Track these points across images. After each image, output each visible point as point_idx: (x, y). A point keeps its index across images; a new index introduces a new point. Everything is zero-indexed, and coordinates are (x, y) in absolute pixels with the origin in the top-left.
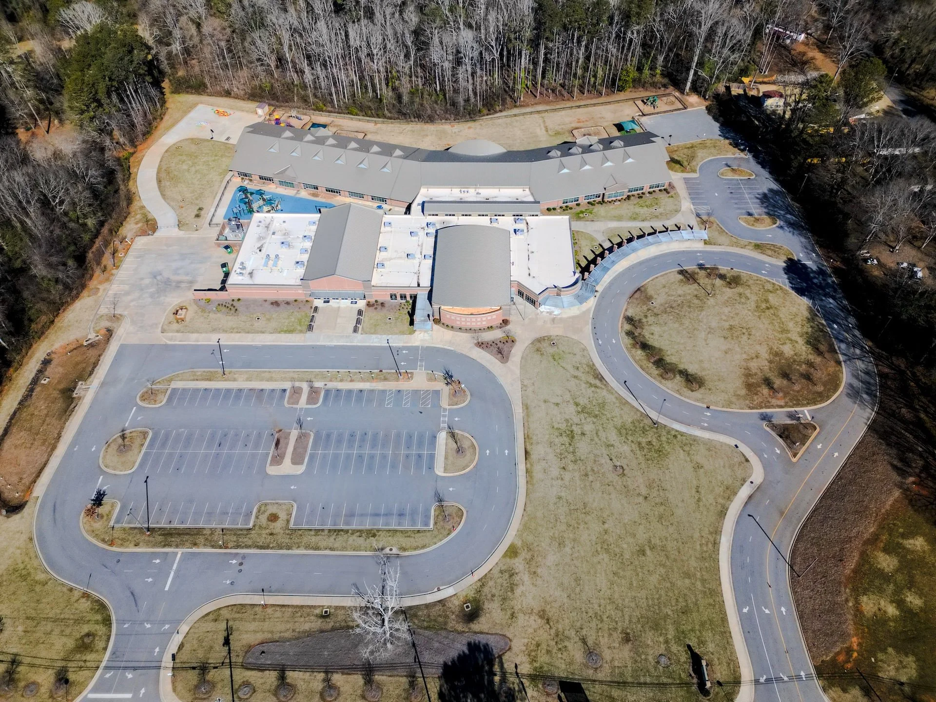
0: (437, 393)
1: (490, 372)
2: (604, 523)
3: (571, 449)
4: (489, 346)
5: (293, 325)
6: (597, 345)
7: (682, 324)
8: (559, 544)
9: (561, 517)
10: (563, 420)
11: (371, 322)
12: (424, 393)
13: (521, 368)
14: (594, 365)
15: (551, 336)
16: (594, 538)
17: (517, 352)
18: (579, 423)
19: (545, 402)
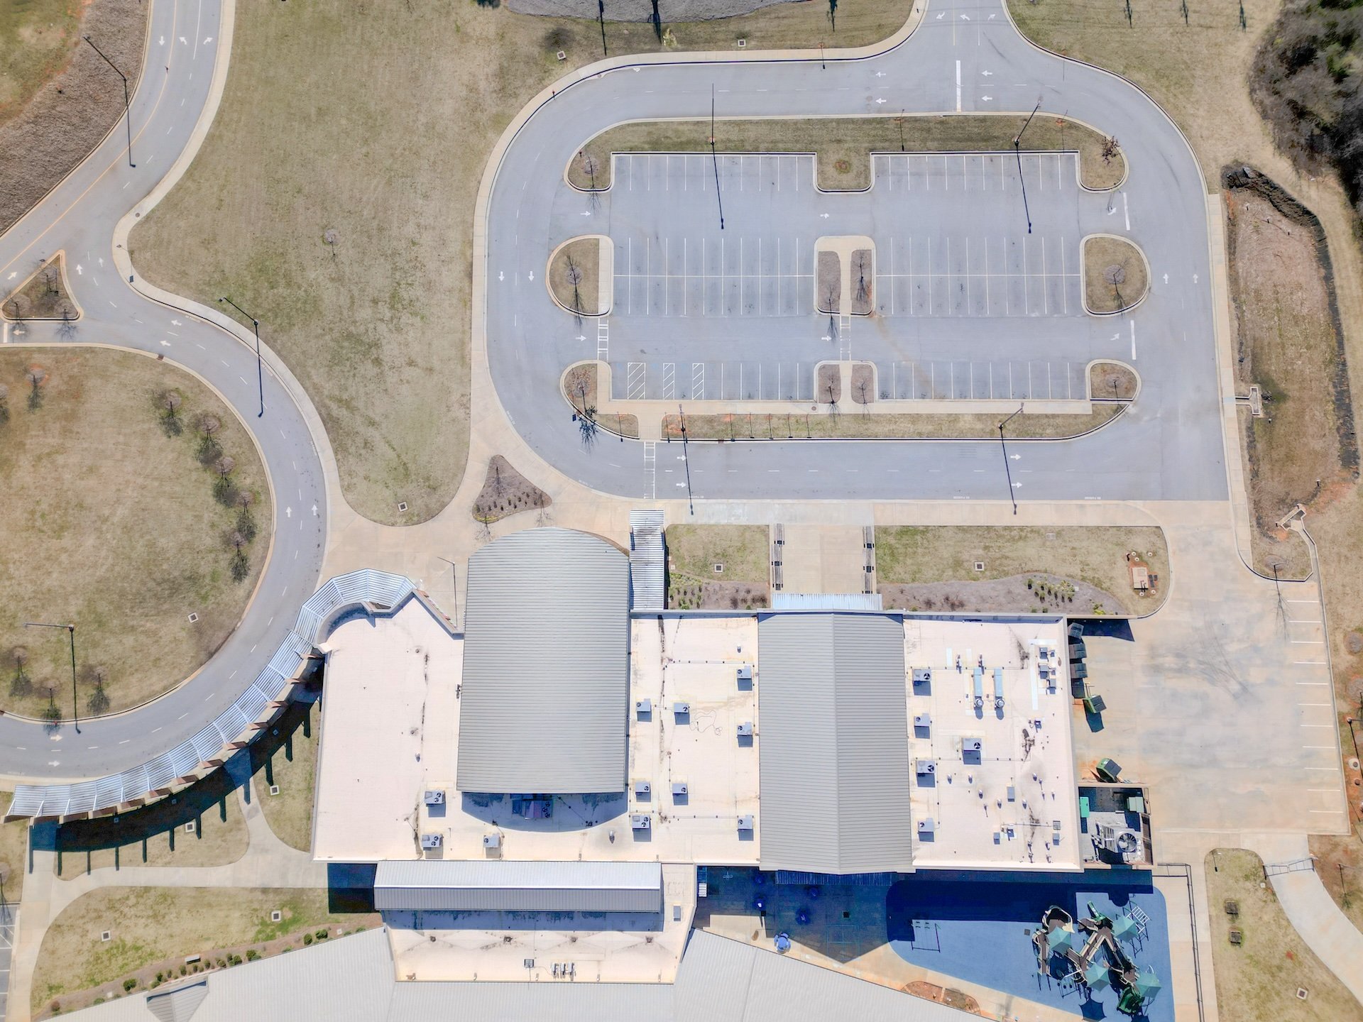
0: (618, 394)
1: (524, 437)
2: (367, 155)
3: (398, 275)
4: (524, 498)
5: (906, 546)
6: (321, 502)
7: (151, 545)
8: (433, 128)
9: (427, 167)
10: (405, 330)
11: (752, 558)
12: (640, 392)
13: (467, 444)
14: (336, 453)
15: (406, 524)
16: (384, 134)
17: (472, 485)
18: (378, 323)
19: (431, 370)
